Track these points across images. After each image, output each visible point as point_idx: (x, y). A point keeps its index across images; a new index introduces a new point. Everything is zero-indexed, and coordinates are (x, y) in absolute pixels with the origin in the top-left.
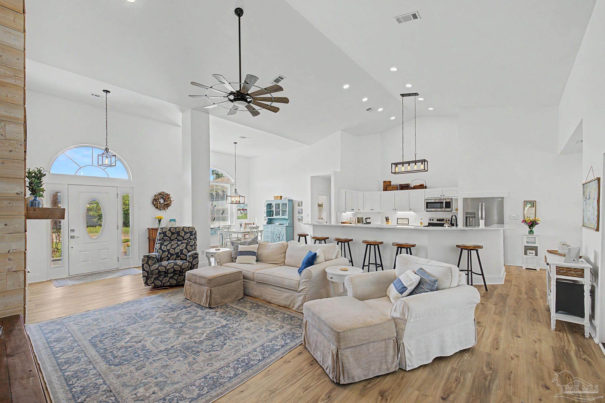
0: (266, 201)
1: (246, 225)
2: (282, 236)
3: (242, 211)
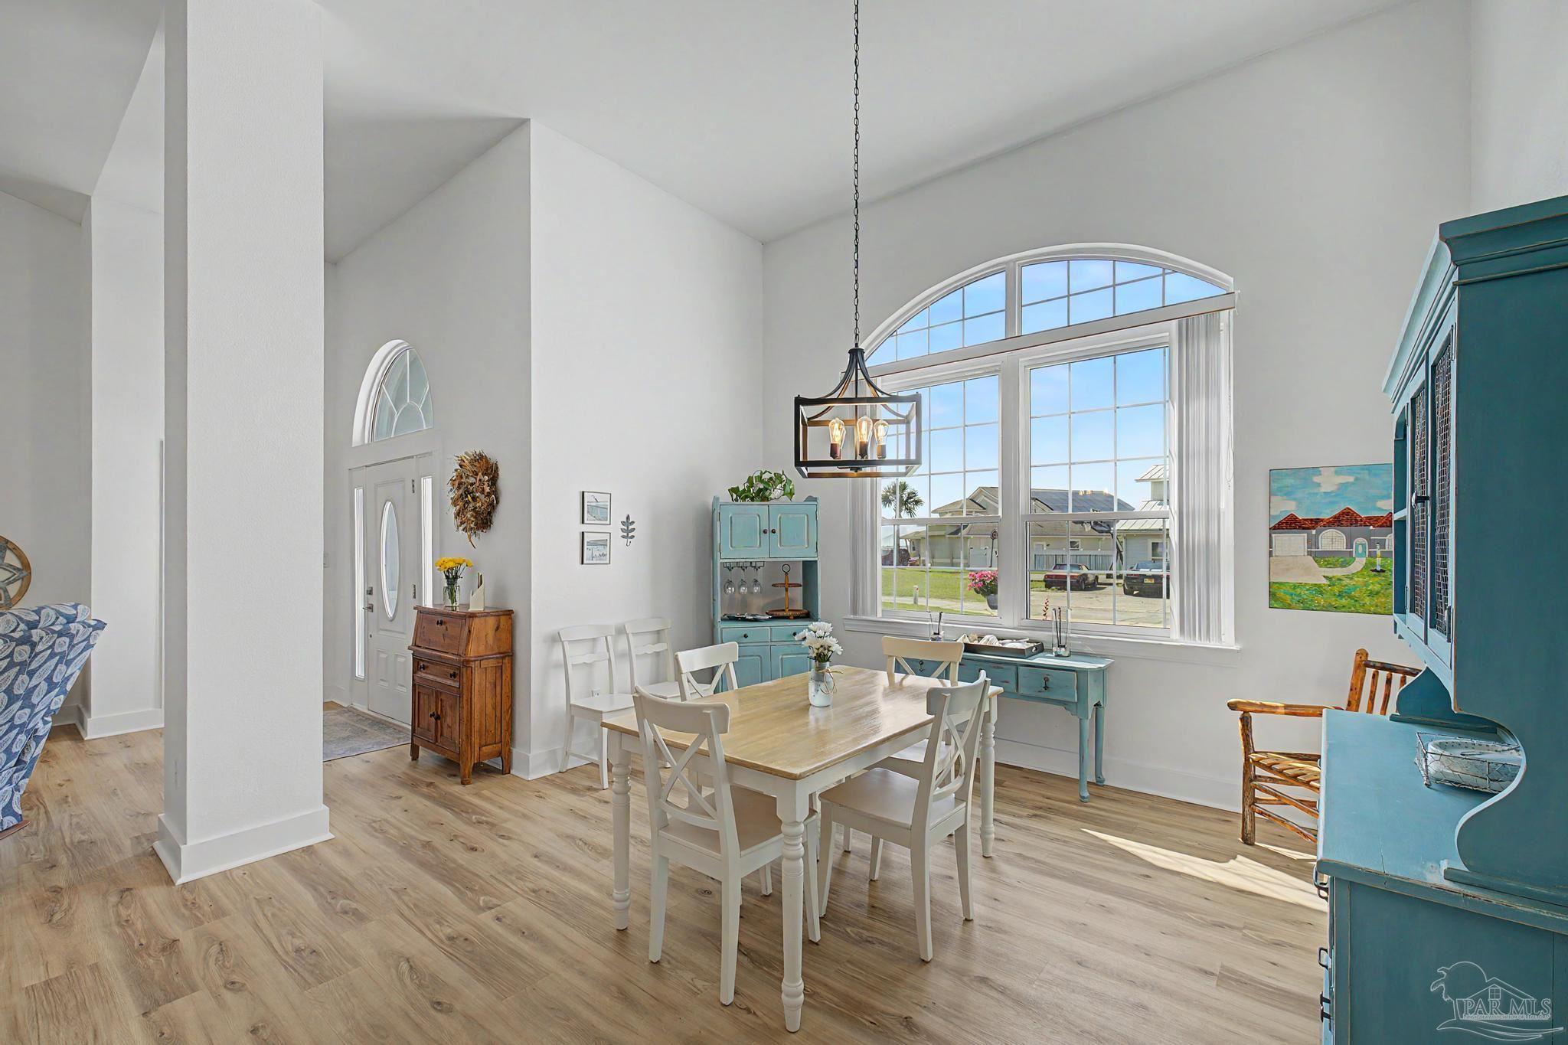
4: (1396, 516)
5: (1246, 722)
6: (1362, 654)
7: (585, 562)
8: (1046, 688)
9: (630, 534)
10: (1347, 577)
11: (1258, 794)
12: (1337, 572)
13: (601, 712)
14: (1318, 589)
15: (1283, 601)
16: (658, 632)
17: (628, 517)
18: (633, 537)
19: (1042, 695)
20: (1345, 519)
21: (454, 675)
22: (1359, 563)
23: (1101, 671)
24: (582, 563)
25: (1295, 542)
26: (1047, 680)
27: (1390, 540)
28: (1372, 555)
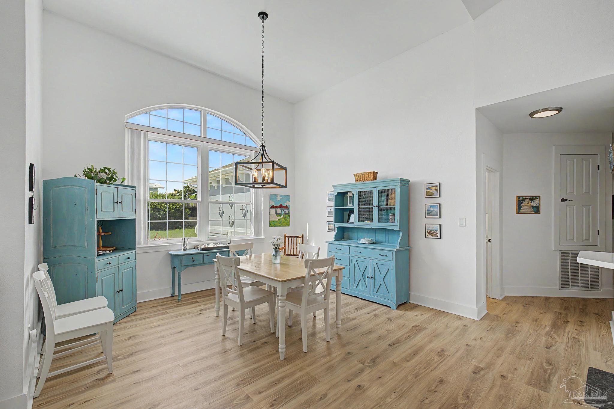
0: (334, 186)
1: (287, 238)
2: (384, 274)
3: (279, 210)
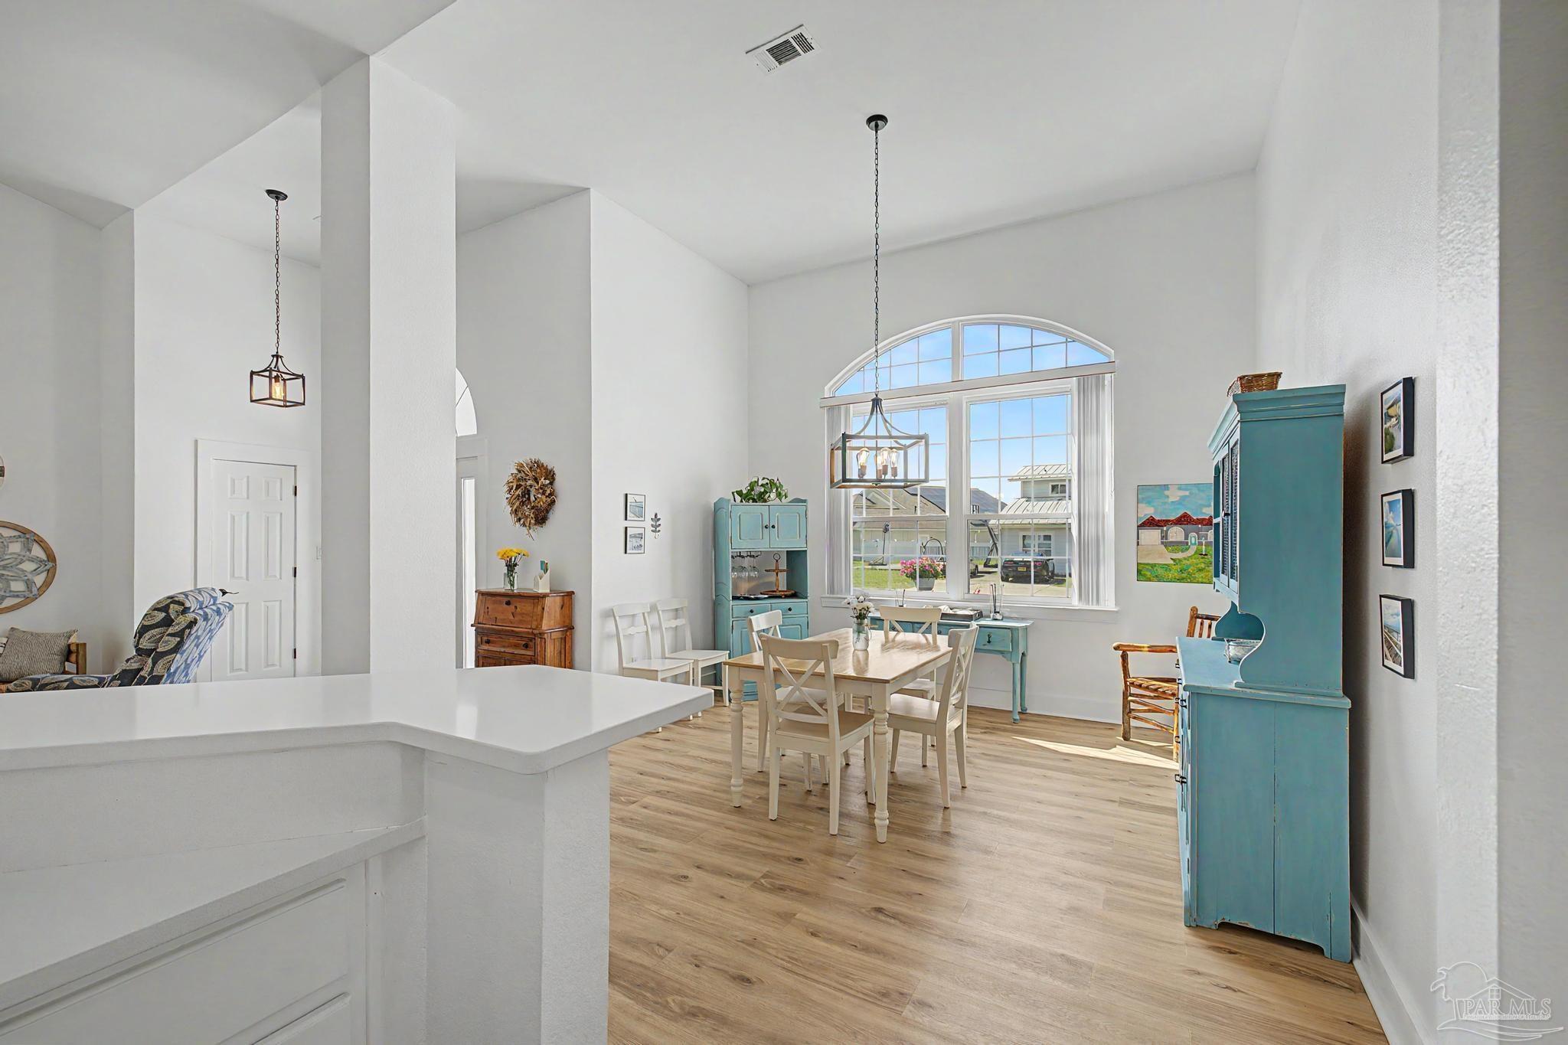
3: (1176, 533)
4: (1215, 521)
5: (1124, 658)
6: (1194, 610)
7: (628, 552)
8: (989, 642)
9: (658, 529)
10: (1185, 559)
11: (1133, 706)
12: (1179, 555)
13: (657, 671)
14: (1167, 567)
15: (1145, 575)
16: (677, 610)
17: (656, 515)
18: (659, 531)
19: (986, 647)
20: (1184, 520)
21: (526, 646)
22: (1191, 551)
23: (1026, 628)
24: (626, 553)
25: (1152, 536)
26: (989, 636)
27: (1211, 534)
28: (1200, 544)
